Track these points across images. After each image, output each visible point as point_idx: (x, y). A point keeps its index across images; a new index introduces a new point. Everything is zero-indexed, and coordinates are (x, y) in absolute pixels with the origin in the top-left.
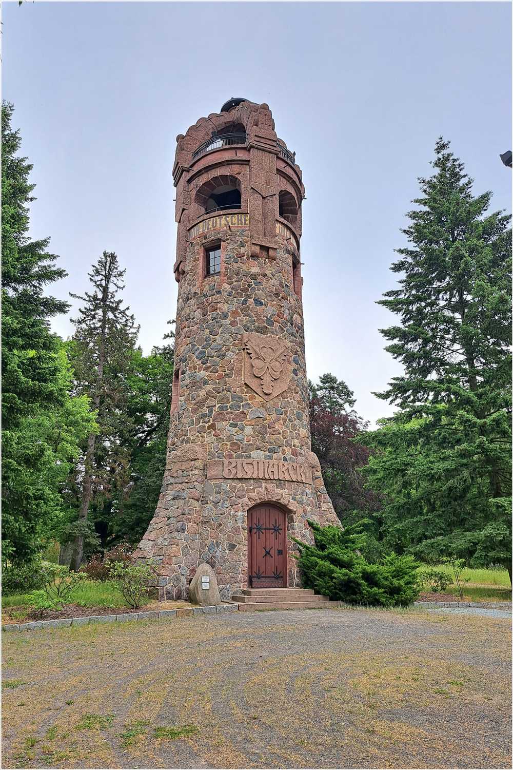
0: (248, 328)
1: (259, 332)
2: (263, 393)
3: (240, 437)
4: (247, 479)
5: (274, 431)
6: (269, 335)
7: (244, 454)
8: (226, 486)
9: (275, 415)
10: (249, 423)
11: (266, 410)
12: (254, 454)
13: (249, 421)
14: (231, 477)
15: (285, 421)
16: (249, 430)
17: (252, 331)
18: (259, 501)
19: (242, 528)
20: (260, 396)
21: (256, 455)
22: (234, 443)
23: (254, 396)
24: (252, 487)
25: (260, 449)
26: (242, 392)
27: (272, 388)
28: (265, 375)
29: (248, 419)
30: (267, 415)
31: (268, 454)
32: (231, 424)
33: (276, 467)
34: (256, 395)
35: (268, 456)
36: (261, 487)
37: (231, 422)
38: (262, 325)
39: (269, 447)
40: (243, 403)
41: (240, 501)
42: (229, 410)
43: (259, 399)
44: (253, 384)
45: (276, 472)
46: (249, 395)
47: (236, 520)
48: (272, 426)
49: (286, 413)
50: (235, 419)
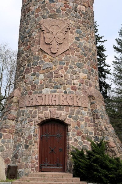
0: (45, 16)
1: (51, 18)
2: (51, 53)
3: (36, 81)
4: (39, 106)
5: (57, 76)
6: (58, 18)
7: (38, 91)
8: (27, 111)
9: (59, 65)
10: (42, 72)
11: (53, 63)
12: (44, 91)
13: (42, 71)
14: (30, 105)
15: (66, 69)
16: (41, 76)
17: (47, 18)
18: (45, 119)
19: (33, 136)
20: (49, 55)
21: (45, 91)
22: (33, 85)
23: (46, 55)
24: (41, 111)
25: (48, 87)
26: (39, 54)
27: (57, 49)
28: (53, 42)
29: (42, 70)
30: (54, 66)
31: (53, 89)
32: (32, 74)
33: (57, 97)
34: (47, 55)
35: (53, 91)
36: (47, 110)
37: (32, 73)
38: (53, 13)
39: (54, 85)
40: (40, 61)
41: (34, 119)
42: (32, 66)
43: (48, 57)
44: (46, 48)
45: (57, 101)
46: (43, 55)
47: (30, 131)
48: (57, 72)
49: (67, 64)
50: (34, 71)
